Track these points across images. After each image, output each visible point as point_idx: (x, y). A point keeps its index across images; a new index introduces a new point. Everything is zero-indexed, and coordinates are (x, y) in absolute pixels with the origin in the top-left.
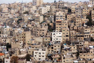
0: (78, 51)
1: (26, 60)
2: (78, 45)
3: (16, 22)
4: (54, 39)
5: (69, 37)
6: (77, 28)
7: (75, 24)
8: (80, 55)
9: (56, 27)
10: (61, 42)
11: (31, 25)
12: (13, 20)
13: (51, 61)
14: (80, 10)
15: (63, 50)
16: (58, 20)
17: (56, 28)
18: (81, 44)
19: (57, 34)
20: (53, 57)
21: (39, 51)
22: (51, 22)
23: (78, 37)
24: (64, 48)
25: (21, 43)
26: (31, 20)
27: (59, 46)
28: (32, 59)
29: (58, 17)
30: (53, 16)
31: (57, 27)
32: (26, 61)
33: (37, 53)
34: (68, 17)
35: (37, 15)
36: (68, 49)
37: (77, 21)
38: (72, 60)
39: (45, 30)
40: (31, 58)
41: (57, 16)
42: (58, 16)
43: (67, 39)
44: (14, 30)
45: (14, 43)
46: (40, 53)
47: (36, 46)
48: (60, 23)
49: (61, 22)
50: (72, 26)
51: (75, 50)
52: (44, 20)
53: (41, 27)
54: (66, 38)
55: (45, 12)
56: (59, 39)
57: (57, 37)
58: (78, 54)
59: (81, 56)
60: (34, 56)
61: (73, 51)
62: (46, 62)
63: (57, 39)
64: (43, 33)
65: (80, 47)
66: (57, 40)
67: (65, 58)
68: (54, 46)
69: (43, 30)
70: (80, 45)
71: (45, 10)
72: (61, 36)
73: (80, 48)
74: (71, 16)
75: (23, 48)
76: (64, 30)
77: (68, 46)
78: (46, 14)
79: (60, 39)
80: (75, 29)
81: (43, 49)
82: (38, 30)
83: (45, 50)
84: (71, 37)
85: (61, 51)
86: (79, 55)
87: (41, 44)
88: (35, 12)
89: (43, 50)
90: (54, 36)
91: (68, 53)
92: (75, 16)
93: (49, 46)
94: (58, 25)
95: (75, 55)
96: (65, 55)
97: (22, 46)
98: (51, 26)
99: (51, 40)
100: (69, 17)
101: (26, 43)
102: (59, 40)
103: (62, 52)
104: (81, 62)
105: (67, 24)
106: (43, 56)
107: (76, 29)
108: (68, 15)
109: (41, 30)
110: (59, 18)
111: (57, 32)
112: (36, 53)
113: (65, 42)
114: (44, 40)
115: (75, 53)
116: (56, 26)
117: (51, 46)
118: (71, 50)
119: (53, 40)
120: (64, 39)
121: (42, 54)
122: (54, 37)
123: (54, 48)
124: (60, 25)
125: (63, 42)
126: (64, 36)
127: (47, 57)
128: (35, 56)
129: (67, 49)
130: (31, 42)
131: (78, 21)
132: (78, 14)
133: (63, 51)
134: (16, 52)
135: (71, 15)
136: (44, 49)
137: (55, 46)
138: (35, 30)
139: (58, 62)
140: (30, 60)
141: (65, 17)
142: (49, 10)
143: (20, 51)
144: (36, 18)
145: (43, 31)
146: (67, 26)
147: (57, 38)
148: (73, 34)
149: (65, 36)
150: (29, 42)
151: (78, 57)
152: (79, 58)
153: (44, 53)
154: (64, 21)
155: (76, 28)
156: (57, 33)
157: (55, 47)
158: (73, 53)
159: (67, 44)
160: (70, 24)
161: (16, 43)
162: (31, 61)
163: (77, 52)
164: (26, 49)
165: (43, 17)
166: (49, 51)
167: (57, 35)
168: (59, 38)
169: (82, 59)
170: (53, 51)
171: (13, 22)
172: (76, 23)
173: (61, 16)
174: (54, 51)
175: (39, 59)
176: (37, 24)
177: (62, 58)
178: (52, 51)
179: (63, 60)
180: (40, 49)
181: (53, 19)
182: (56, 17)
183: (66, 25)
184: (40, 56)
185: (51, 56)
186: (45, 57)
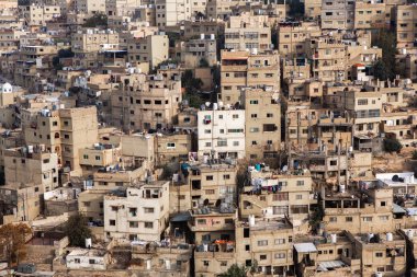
0: (320, 199)
1: (65, 242)
2: (320, 168)
3: (46, 66)
4: (208, 145)
5: (278, 132)
6: (325, 88)
7: (317, 73)
8: (326, 219)
9: (223, 84)
10: (240, 156)
11: (108, 76)
12: (35, 57)
13: (186, 247)
14: (342, 5)
15: (248, 193)
16: (234, 55)
17: (224, 93)
18: (333, 163)
19: (221, 117)
20: (194, 229)
21: (129, 202)
22: (204, 64)
23: (325, 135)
24: (250, 184)
25: (46, 161)
26: (112, 54)
27: (228, 177)
28: (98, 237)
29: (236, 41)
30: (213, 37)
31: (226, 88)
32: (69, 246)
33: (121, 210)
34: (282, 39)
35: (141, 29)
36: (269, 188)
37: (322, 55)
38: (287, 241)
39: (167, 102)
40: (90, 231)
41: (229, 36)
42: (236, 36)
43: (270, 142)
44: (26, 104)
45: (15, 161)
46: (133, 210)
47: (119, 176)
48: (242, 68)
49: (244, 62)
50: (298, 82)
51: (305, 195)
52: (171, 53)
53: (151, 86)
54: (263, 137)
55: (182, 17)
56: (230, 142)
57: (222, 131)
58: (316, 214)
59: (332, 220)
60: (107, 222)
61: (293, 201)
62: (161, 250)
63: (222, 143)
64: (157, 114)
65: (329, 181)
66: (223, 149)
67: (251, 233)
68: (203, 178)
69: (158, 102)
70: (330, 168)
71: (181, 9)
72: (238, 131)
73: (330, 186)
74: (295, 36)
75: (57, 184)
76: (256, 102)
77: (269, 174)
78: (182, 28)
79: (236, 144)
80: (312, 93)
81: (148, 192)
82: (134, 101)
83: (155, 197)
84: (293, 132)
85: (237, 200)
86: (323, 215)
87: (147, 165)
88: (137, 15)
89: (148, 195)
90: (209, 127)
91: (270, 211)
92: (318, 34)
93: (183, 176)
94: (232, 74)
95: (305, 216)
96: (252, 220)
97: (56, 175)
98: (199, 80)
99: (194, 147)
100: (288, 40)
101: (76, 163)
102: (230, 148)
103: (242, 205)
104: (328, 249)
105: (277, 73)
106: (149, 225)
107: (320, 94)
108: (282, 29)
109: (147, 102)
110: (242, 42)
111: (223, 109)
112: (115, 208)
113: (260, 155)
114: (160, 150)
115: (304, 209)
116: (225, 81)
117: (191, 178)
118: (285, 196)
119: (202, 145)
120: (254, 143)
121: (141, 216)
122: (209, 135)
123: (204, 183)
124: (241, 76)
125: (252, 156)
126: (257, 130)
127: (167, 226)
128: (113, 223)
129: (264, 189)
130: (97, 158)
131: (329, 57)
132: (335, 25)
133: (244, 198)
134: (20, 204)
135: (296, 29)
136: (152, 192)
137: (210, 178)
138: (121, 99)
139: (217, 250)
140: (89, 242)
141: (268, 41)
142: (202, 9)
143: (42, 197)
144: (134, 46)
145: (158, 106)
146: (275, 82)
147: (223, 136)
148: (302, 116)
149: (261, 128)
150: (86, 157)
151: (318, 226)
152: (321, 232)
153: (151, 210)
154: (263, 59)
155: (316, 90)
156: (221, 112)
157: (210, 183)
158: (296, 210)
159: (267, 168)
160: (292, 73)
161: (23, 161)
162: (89, 248)
163: (316, 202)
164: (71, 190)
165: (166, 40)
166: (181, 197)
167: (221, 124)
168: (231, 138)
169: (334, 238)
170: (198, 197)
171: (35, 63)
172: (321, 68)
173: (252, 36)
174: (204, 196)
175: (132, 237)
176: (137, 74)
177: (239, 232)
178: (194, 197)
179: (241, 242)
180: (134, 191)
181: (212, 48)
182: (227, 41)
183: (271, 75)
184: (132, 224)
185: (189, 225)
186: (157, 228)
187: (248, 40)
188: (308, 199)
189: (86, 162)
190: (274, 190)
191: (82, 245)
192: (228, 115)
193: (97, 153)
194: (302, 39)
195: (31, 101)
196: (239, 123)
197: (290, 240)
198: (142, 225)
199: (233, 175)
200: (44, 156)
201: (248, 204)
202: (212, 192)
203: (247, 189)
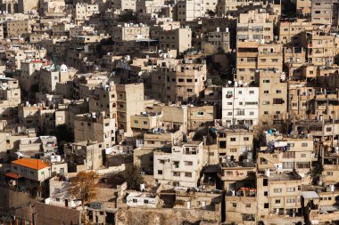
0: (320, 157)
1: (124, 186)
2: (318, 133)
3: (92, 52)
4: (230, 114)
5: (285, 104)
6: (318, 70)
7: (311, 59)
8: (324, 173)
9: (238, 67)
10: (255, 123)
11: (146, 60)
12: (84, 44)
13: (217, 193)
15: (264, 152)
16: (246, 44)
17: (239, 74)
18: (329, 130)
19: (240, 92)
20: (223, 178)
21: (173, 156)
22: (221, 51)
23: (320, 107)
24: (264, 145)
25: (107, 125)
26: (146, 42)
27: (247, 139)
28: (148, 183)
29: (245, 33)
30: (227, 30)
31: (241, 70)
32: (128, 189)
33: (167, 163)
34: (282, 32)
35: (168, 24)
36: (280, 149)
37: (315, 45)
38: (297, 189)
39: (196, 80)
40: (142, 178)
41: (241, 29)
42: (246, 29)
43: (278, 112)
44: (83, 80)
45: (82, 124)
46: (177, 163)
47: (163, 137)
48: (253, 55)
49: (255, 50)
50: (296, 66)
51: (308, 154)
52: (193, 43)
53: (183, 69)
54: (273, 109)
55: (198, 14)
56: (247, 112)
57: (241, 103)
58: (317, 168)
59: (329, 174)
60: (156, 172)
61: (298, 159)
62: (199, 194)
63: (241, 113)
64: (188, 90)
65: (325, 144)
66: (241, 118)
67: (269, 182)
68: (228, 139)
69: (189, 81)
70: (327, 133)
71: (198, 8)
72: (254, 103)
73: (326, 147)
74: (293, 29)
75: (114, 142)
76: (268, 81)
77: (280, 138)
78: (200, 23)
79: (252, 113)
80: (308, 75)
81: (188, 150)
82: (171, 80)
83: (194, 153)
84: (294, 105)
85: (255, 157)
86: (322, 169)
87: (183, 129)
88: (163, 12)
89: (187, 151)
90: (231, 100)
91: (281, 166)
92: (311, 28)
93: (211, 138)
94: (245, 59)
95: (307, 170)
96: (268, 173)
97: (114, 135)
98: (218, 64)
99: (218, 114)
100: (287, 33)
101: (129, 126)
102: (247, 117)
103: (258, 161)
104: (327, 196)
105: (281, 58)
106: (188, 174)
107: (314, 75)
108: (282, 24)
109: (181, 80)
110: (251, 34)
111: (242, 86)
112: (163, 162)
113: (271, 122)
114: (192, 117)
115: (307, 165)
116: (239, 64)
117: (219, 139)
118: (293, 154)
119: (225, 114)
120: (266, 113)
121: (183, 168)
122: (231, 107)
123: (229, 143)
124: (252, 61)
125: (264, 123)
126: (268, 103)
127: (201, 176)
128: (160, 172)
129: (276, 149)
130: (145, 123)
131: (320, 46)
132: (323, 21)
133: (261, 155)
134: (89, 157)
135: (294, 24)
136: (191, 150)
137: (233, 140)
138: (159, 78)
139: (242, 195)
140: (143, 187)
141: (270, 33)
142: (213, 8)
143: (104, 152)
144: (165, 37)
145: (189, 84)
146: (279, 66)
147: (241, 107)
148: (301, 93)
149: (271, 101)
150: (136, 122)
151: (318, 179)
152: (321, 183)
153: (190, 163)
154: (269, 48)
155: (311, 72)
156: (240, 89)
157: (233, 143)
158: (301, 166)
159: (277, 133)
160: (291, 59)
161: (89, 125)
162: (143, 191)
163: (316, 159)
164: (126, 147)
165: (190, 32)
166: (211, 154)
167: (240, 98)
168: (248, 109)
169: (333, 188)
170: (224, 154)
171: (83, 49)
172: (314, 55)
173: (258, 30)
174: (229, 154)
175: (176, 184)
176: (169, 59)
177: (260, 181)
178: (221, 154)
179: (261, 189)
180: (177, 148)
181: (227, 38)
182: (239, 33)
183: (276, 60)
184: (175, 173)
185: (218, 175)
186: (195, 177)
187: (255, 33)
188: (311, 158)
189: (136, 126)
190: (284, 149)
191: (138, 189)
192: (246, 91)
193: (144, 119)
194: (297, 32)
195: (87, 79)
196: (254, 98)
197: (299, 189)
198: (183, 175)
199: (251, 138)
200: (105, 121)
201: (263, 160)
202: (235, 150)
203: (263, 148)
